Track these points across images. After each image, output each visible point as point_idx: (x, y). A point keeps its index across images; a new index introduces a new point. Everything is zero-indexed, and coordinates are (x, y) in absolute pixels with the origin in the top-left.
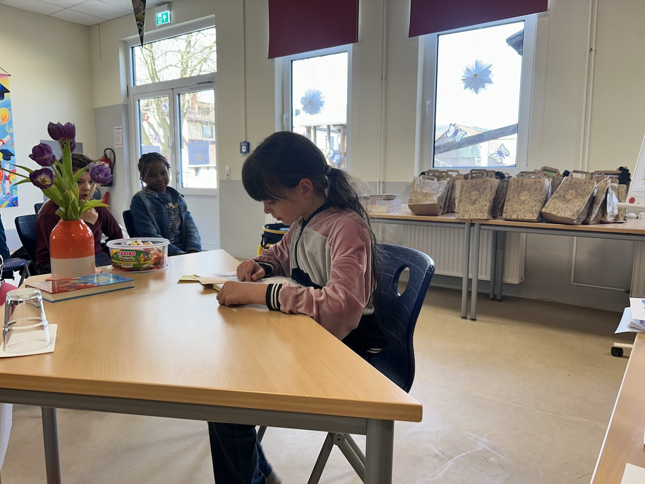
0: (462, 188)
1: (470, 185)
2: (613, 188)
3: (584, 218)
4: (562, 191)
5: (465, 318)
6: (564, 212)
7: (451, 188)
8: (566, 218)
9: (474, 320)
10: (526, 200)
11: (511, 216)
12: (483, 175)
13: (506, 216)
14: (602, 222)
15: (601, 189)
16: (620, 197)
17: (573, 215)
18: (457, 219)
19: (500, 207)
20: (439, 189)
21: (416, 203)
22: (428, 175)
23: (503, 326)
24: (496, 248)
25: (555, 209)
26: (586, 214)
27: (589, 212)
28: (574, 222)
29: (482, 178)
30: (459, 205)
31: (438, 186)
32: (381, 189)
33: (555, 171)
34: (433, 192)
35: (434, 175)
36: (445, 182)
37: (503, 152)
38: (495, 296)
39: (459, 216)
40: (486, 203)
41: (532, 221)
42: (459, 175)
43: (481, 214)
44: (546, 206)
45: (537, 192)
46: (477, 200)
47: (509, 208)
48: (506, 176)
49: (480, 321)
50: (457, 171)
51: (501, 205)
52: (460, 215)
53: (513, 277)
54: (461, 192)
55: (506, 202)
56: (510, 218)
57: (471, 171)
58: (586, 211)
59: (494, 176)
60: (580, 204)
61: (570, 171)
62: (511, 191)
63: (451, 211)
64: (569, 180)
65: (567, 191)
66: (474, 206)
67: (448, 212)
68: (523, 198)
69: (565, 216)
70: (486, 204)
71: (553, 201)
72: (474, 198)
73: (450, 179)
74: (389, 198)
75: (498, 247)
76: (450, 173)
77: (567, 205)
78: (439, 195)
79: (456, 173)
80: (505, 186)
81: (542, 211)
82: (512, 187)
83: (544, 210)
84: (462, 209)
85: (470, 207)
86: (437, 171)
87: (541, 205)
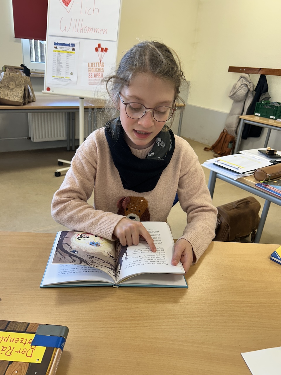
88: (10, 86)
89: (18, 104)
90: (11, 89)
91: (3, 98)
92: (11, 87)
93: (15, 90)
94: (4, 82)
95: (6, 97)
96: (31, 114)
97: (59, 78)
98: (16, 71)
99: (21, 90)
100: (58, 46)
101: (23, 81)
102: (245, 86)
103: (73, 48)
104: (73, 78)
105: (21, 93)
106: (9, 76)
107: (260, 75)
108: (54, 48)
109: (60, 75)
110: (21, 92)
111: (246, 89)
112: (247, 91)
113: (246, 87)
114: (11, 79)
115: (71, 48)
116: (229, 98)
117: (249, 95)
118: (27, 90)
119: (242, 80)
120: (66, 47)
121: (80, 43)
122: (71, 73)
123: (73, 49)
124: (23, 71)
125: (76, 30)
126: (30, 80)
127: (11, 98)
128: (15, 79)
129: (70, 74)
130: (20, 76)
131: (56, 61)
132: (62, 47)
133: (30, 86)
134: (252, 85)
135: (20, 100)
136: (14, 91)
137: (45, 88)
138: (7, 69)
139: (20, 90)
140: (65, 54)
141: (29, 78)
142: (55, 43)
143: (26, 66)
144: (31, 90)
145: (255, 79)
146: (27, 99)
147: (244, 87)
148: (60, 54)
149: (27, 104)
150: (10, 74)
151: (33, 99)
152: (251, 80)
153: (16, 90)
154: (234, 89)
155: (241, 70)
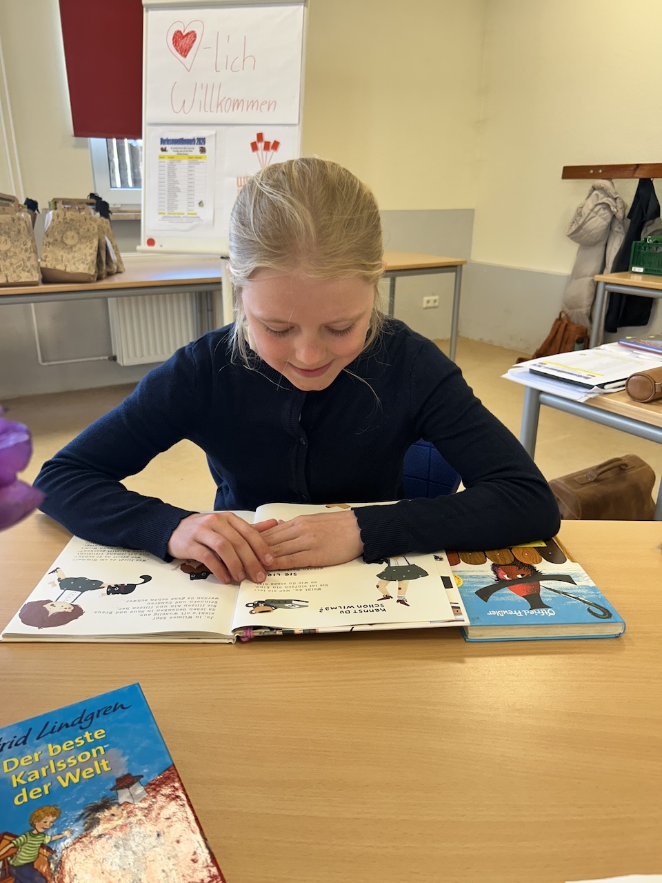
4: (56, 233)
10: (9, 250)
25: (57, 260)
33: (12, 199)
41: (33, 283)
44: (43, 257)
61: (39, 200)
65: (63, 233)
69: (79, 271)
71: (49, 249)
77: (72, 254)
83: (43, 265)
88: (66, 242)
89: (85, 279)
90: (68, 247)
91: (52, 268)
92: (69, 242)
93: (77, 248)
94: (54, 232)
95: (58, 264)
96: (114, 299)
97: (173, 215)
98: (79, 209)
99: (91, 248)
100: (168, 147)
101: (94, 228)
102: (604, 209)
103: (202, 148)
104: (206, 214)
105: (91, 254)
106: (64, 219)
107: (638, 180)
108: (160, 151)
109: (176, 208)
110: (91, 251)
111: (607, 215)
112: (609, 220)
113: (606, 211)
114: (69, 225)
115: (197, 147)
116: (569, 239)
117: (616, 229)
118: (104, 247)
119: (597, 195)
120: (186, 146)
121: (216, 134)
122: (200, 203)
123: (203, 150)
124: (94, 207)
125: (208, 109)
126: (111, 227)
127: (71, 266)
128: (78, 224)
129: (198, 206)
130: (88, 217)
131: (166, 178)
132: (176, 148)
133: (110, 240)
134: (620, 206)
135: (89, 269)
136: (75, 251)
137: (144, 240)
138: (60, 205)
139: (88, 248)
140: (185, 161)
141: (107, 223)
142: (162, 139)
143: (100, 196)
144: (113, 247)
145: (628, 189)
146: (104, 267)
147: (602, 212)
148: (175, 164)
149: (106, 278)
150: (65, 215)
151: (118, 267)
152: (616, 193)
153: (80, 249)
154: (578, 218)
155: (592, 172)
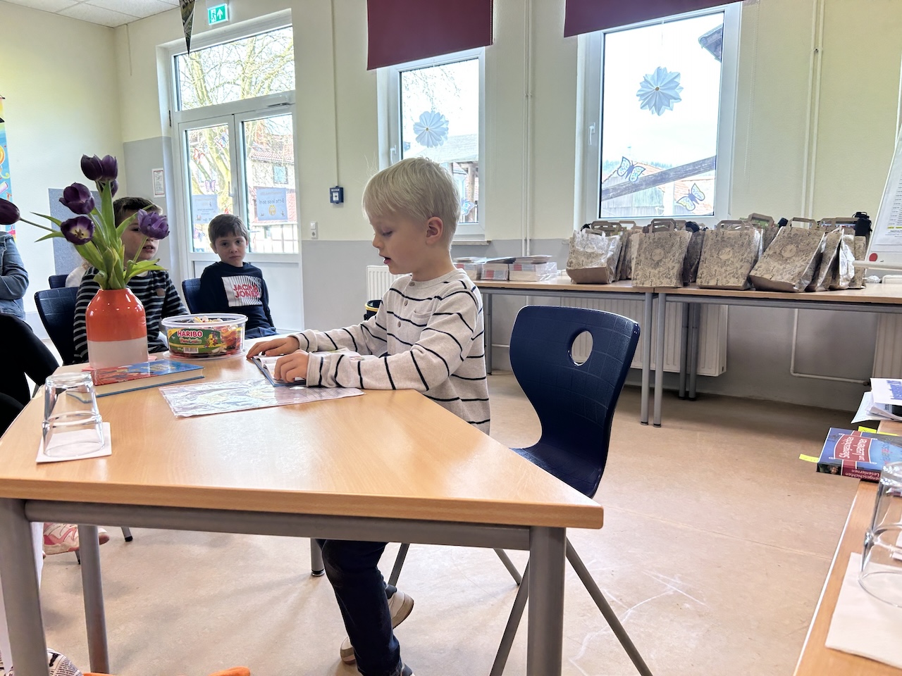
0: (640, 244)
1: (651, 241)
2: (848, 242)
3: (808, 282)
4: (777, 247)
5: (647, 423)
6: (781, 274)
7: (625, 246)
8: (784, 282)
9: (659, 425)
10: (728, 260)
11: (708, 283)
12: (669, 227)
13: (702, 282)
14: (832, 289)
15: (832, 243)
16: (857, 253)
17: (792, 280)
18: (634, 287)
19: (692, 270)
20: (608, 247)
21: (577, 267)
22: (593, 228)
23: (698, 433)
24: (688, 327)
25: (768, 270)
26: (811, 278)
27: (814, 274)
28: (795, 288)
29: (668, 230)
30: (636, 268)
31: (607, 243)
32: (528, 249)
33: (768, 220)
34: (600, 252)
35: (601, 228)
36: (618, 237)
37: (696, 196)
38: (687, 393)
39: (637, 284)
40: (673, 264)
41: (737, 288)
42: (635, 227)
43: (668, 279)
44: (756, 267)
45: (744, 248)
46: (661, 261)
47: (705, 271)
48: (701, 227)
49: (666, 427)
50: (633, 222)
51: (693, 267)
52: (638, 282)
53: (711, 366)
54: (639, 250)
55: (701, 263)
56: (706, 284)
57: (652, 222)
58: (811, 273)
59: (685, 227)
60: (803, 265)
61: (788, 219)
62: (708, 247)
63: (625, 277)
64: (788, 232)
65: (784, 246)
66: (658, 269)
67: (620, 280)
68: (724, 257)
69: (782, 281)
70: (674, 267)
71: (765, 260)
72: (656, 258)
73: (624, 234)
74: (539, 262)
75: (691, 327)
76: (623, 225)
77: (784, 266)
78: (610, 254)
79: (632, 225)
80: (699, 241)
81: (751, 274)
82: (710, 242)
83: (753, 273)
84: (640, 273)
85: (652, 271)
86: (606, 223)
87: (748, 266)
88: (783, 254)
89: (787, 288)
90: (784, 259)
91: (760, 276)
92: (787, 254)
93: (791, 260)
94: (775, 246)
95: (767, 273)
101: (815, 242)
106: (789, 234)
110: (803, 263)
114: (791, 239)
124: (855, 225)
127: (778, 276)
128: (800, 238)
130: (813, 232)
136: (788, 263)
143: (867, 215)
153: (794, 261)
